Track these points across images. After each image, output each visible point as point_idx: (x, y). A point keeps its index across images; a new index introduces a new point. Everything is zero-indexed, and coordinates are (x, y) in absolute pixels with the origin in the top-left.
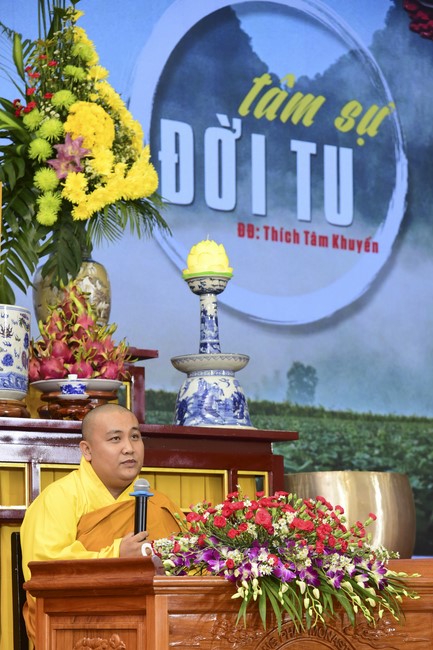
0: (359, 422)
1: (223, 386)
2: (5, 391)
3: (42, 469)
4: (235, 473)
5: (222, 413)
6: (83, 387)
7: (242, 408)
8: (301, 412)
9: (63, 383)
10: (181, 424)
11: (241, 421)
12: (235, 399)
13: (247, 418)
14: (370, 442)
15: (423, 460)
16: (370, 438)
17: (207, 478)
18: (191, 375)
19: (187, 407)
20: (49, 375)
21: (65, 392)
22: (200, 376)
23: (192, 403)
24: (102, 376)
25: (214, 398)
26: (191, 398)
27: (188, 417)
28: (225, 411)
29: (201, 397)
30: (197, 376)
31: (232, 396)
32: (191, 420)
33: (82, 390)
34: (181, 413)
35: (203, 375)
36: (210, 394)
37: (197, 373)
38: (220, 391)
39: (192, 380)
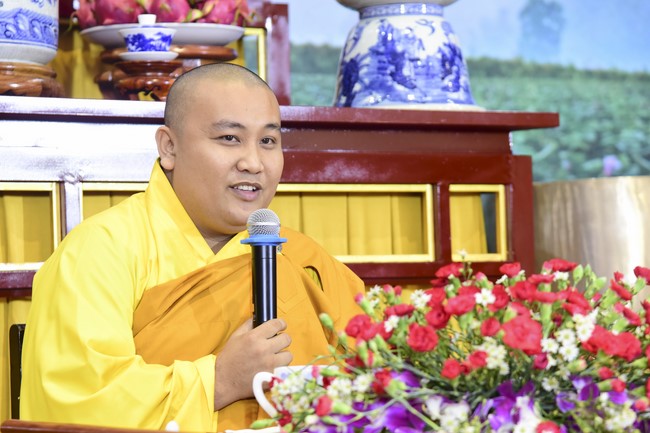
1: (422, 32)
2: (9, 45)
3: (86, 193)
4: (445, 189)
5: (420, 82)
6: (166, 39)
7: (458, 73)
8: (539, 72)
9: (129, 30)
10: (349, 103)
11: (455, 95)
12: (444, 55)
13: (467, 91)
14: (644, 113)
16: (645, 107)
17: (396, 199)
18: (365, 14)
19: (358, 72)
20: (111, 16)
21: (133, 48)
22: (382, 15)
23: (367, 65)
24: (206, 18)
25: (406, 55)
26: (364, 57)
27: (360, 91)
28: (428, 78)
29: (382, 54)
30: (376, 16)
31: (440, 50)
32: (366, 96)
33: (164, 44)
34: (348, 82)
35: (387, 14)
36: (399, 48)
37: (375, 9)
38: (417, 42)
39: (368, 23)
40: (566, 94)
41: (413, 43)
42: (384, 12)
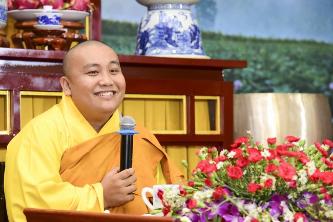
0: (247, 43)
1: (181, 18)
4: (192, 98)
5: (180, 44)
6: (58, 18)
7: (198, 39)
9: (39, 13)
10: (143, 53)
11: (196, 51)
12: (192, 30)
13: (202, 48)
14: (254, 58)
15: (292, 72)
16: (255, 55)
17: (168, 102)
18: (151, 8)
19: (148, 37)
20: (23, 5)
21: (41, 22)
22: (160, 9)
23: (154, 34)
24: (71, 8)
25: (174, 30)
26: (152, 30)
27: (150, 47)
28: (184, 42)
29: (161, 29)
30: (157, 9)
31: (190, 28)
32: (153, 50)
33: (57, 21)
34: (143, 42)
35: (163, 9)
36: (170, 26)
37: (157, 6)
38: (179, 23)
39: (153, 13)
40: (217, 48)
41: (177, 24)
42: (162, 7)
